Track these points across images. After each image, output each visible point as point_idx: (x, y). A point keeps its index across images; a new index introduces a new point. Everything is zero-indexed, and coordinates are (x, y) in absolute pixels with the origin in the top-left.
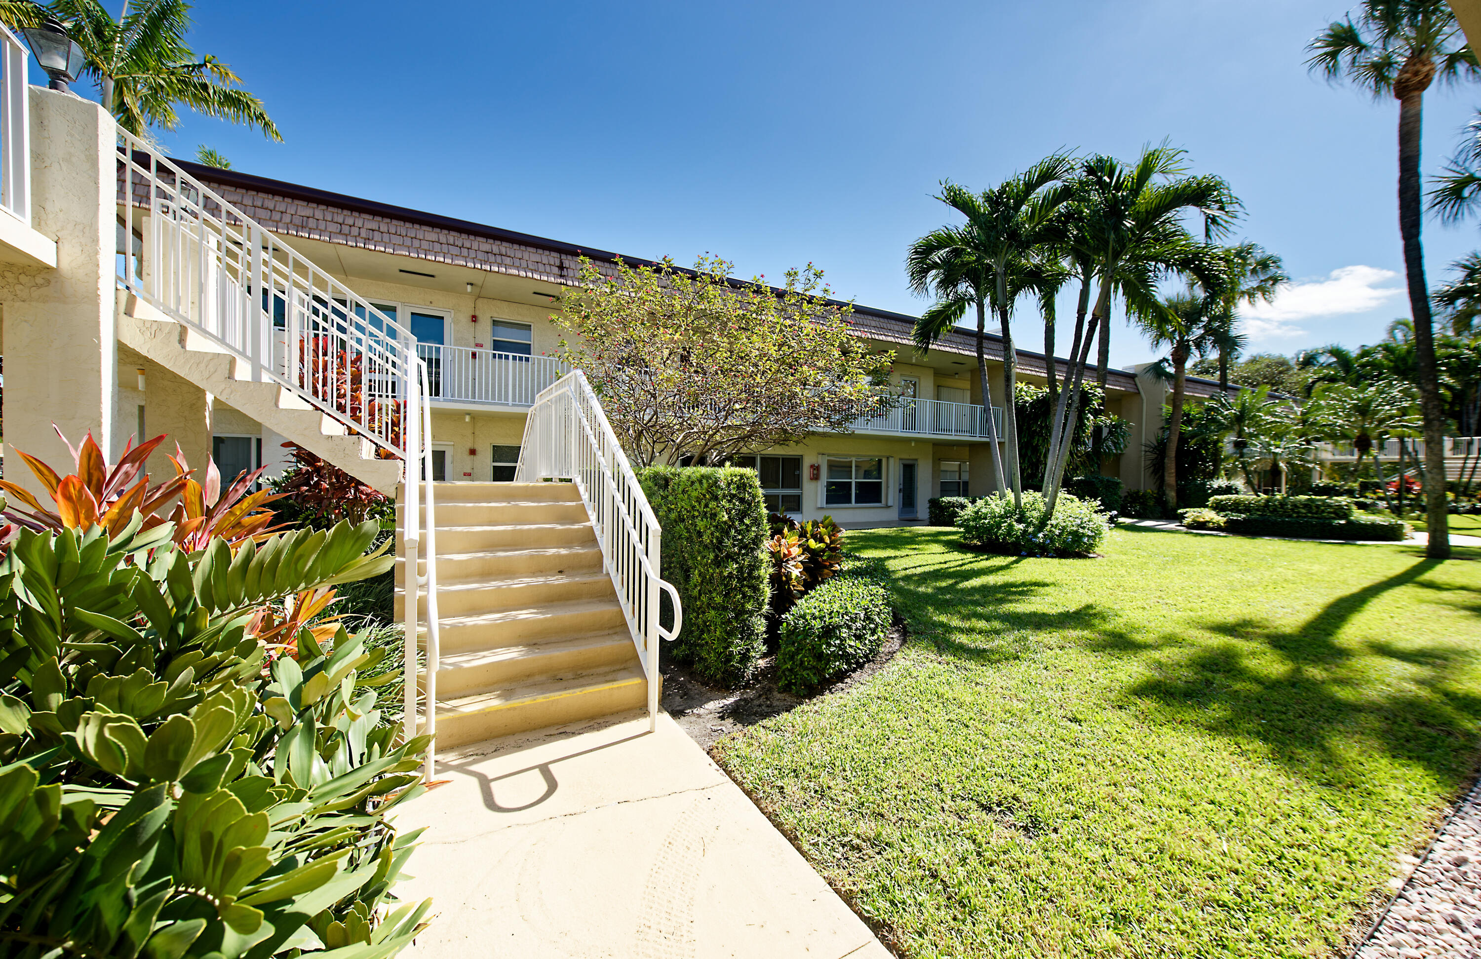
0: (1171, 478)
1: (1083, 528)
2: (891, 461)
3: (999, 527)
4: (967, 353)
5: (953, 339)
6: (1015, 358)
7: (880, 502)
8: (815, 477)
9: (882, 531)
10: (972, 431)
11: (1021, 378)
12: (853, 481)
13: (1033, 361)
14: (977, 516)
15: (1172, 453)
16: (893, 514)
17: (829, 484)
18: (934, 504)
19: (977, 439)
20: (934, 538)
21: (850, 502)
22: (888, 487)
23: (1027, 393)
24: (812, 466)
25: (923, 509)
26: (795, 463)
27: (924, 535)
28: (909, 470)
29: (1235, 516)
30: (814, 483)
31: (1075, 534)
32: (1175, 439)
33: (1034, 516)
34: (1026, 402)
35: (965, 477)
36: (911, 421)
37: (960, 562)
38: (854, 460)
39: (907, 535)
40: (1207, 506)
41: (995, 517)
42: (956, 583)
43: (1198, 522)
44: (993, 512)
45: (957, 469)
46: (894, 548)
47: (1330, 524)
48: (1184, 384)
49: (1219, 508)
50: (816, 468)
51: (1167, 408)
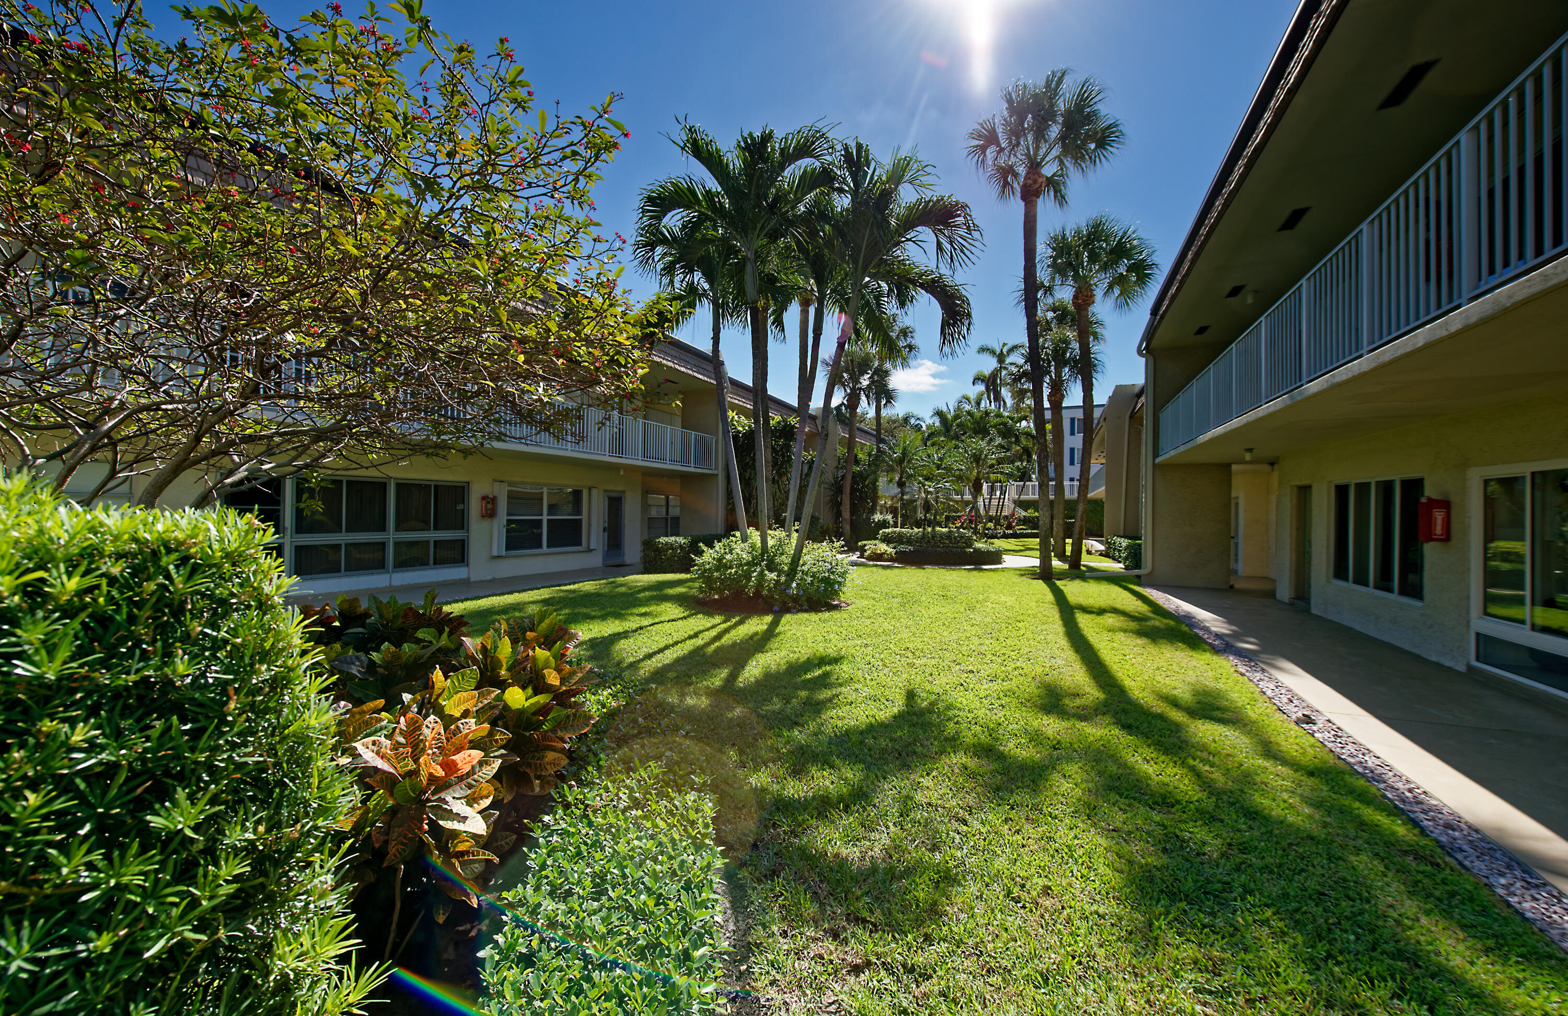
0: (846, 514)
1: (833, 573)
2: (594, 492)
3: (749, 578)
4: (683, 369)
5: (668, 350)
6: (727, 384)
7: (580, 544)
8: (490, 513)
9: (588, 586)
10: (684, 460)
11: (734, 407)
12: (545, 518)
13: (740, 391)
14: (721, 564)
15: (847, 490)
16: (596, 560)
17: (509, 522)
18: (649, 545)
19: (692, 470)
20: (659, 594)
21: (540, 546)
22: (589, 525)
23: (741, 423)
24: (484, 498)
25: (632, 551)
26: (459, 492)
27: (644, 589)
28: (615, 504)
29: (902, 548)
30: (486, 523)
31: (826, 580)
32: (849, 478)
33: (785, 561)
34: (739, 432)
35: (675, 512)
36: (619, 445)
37: (714, 633)
38: (545, 490)
39: (623, 589)
40: (876, 539)
41: (741, 565)
42: (733, 677)
43: (875, 554)
44: (739, 558)
45: (664, 503)
46: (619, 616)
47: (965, 553)
48: (858, 433)
49: (887, 540)
50: (490, 503)
51: (841, 451)
